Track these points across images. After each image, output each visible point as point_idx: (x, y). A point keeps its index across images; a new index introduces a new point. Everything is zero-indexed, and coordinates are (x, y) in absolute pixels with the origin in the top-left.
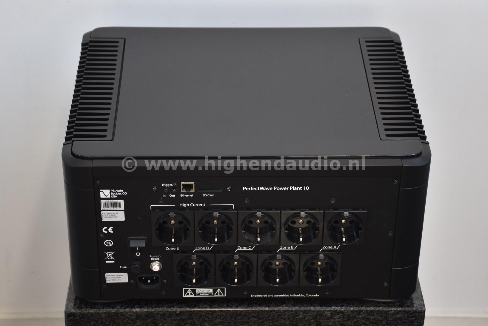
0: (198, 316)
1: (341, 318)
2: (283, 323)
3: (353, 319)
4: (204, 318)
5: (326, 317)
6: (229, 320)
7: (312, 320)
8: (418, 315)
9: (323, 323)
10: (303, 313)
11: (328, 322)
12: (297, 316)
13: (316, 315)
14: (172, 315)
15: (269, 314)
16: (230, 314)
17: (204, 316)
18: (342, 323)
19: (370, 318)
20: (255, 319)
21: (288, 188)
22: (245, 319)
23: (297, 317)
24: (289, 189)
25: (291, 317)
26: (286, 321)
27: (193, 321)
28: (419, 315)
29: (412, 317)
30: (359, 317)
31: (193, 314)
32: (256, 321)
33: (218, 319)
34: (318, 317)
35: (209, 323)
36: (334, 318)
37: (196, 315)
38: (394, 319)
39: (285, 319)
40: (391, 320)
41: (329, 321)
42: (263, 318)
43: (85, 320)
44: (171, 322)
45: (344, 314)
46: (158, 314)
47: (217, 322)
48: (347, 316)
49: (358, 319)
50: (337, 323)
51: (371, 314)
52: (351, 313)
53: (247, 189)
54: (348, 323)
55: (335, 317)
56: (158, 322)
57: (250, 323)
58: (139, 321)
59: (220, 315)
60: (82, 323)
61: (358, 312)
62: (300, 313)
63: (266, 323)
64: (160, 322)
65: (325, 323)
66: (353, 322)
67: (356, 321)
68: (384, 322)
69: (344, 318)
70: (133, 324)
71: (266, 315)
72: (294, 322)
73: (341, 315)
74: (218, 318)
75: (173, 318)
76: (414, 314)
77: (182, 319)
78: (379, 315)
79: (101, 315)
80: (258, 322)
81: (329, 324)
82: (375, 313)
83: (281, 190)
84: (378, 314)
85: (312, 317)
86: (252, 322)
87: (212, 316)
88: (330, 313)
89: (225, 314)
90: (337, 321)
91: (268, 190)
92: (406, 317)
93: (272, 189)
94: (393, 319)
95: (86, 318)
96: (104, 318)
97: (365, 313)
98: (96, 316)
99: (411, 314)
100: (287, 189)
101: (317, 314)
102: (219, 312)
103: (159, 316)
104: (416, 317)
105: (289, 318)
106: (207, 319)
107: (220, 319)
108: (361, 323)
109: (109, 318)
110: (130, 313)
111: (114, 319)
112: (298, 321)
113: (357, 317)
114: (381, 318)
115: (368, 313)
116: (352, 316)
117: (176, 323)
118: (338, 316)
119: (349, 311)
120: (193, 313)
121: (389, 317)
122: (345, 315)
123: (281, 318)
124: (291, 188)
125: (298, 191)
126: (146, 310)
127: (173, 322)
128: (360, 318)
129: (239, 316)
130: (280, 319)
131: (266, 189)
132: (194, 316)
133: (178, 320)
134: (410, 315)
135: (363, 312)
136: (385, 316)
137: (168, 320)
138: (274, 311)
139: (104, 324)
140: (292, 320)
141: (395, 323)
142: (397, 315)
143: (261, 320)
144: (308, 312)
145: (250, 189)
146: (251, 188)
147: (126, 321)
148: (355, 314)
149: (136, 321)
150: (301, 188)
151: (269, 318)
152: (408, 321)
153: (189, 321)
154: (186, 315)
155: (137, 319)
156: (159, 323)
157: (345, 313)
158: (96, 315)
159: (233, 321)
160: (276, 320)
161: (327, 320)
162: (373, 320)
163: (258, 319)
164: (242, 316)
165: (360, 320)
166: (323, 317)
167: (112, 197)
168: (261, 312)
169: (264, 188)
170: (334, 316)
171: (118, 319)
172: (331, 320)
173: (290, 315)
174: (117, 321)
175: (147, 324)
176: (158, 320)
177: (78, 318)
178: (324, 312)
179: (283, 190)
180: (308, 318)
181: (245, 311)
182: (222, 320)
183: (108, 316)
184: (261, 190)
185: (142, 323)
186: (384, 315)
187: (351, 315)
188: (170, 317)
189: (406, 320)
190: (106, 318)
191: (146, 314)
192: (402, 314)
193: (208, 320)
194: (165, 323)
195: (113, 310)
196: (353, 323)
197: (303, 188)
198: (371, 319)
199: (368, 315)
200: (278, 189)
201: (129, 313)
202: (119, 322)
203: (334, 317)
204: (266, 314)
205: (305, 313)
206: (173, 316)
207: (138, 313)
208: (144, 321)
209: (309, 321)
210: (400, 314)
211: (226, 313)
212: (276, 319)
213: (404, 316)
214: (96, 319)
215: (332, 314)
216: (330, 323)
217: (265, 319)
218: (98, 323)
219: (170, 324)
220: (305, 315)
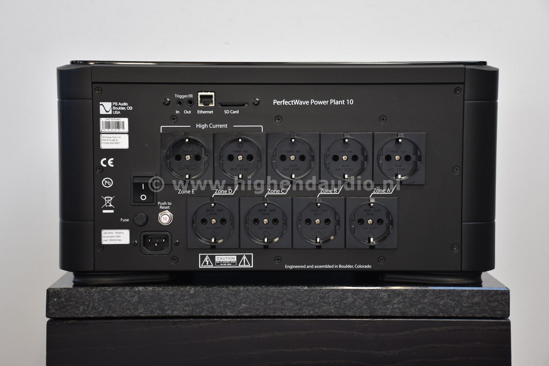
0: (218, 299)
1: (402, 302)
2: (326, 311)
3: (417, 305)
4: (226, 302)
5: (382, 301)
6: (257, 305)
7: (364, 305)
8: (501, 299)
9: (378, 311)
10: (353, 294)
11: (385, 309)
12: (345, 299)
13: (369, 298)
14: (184, 296)
15: (309, 296)
16: (258, 295)
17: (225, 298)
18: (403, 310)
19: (438, 302)
20: (291, 304)
21: (327, 101)
22: (278, 304)
23: (344, 302)
24: (329, 103)
25: (337, 301)
26: (331, 307)
27: (211, 307)
28: (503, 299)
29: (494, 302)
30: (424, 301)
31: (210, 295)
32: (292, 306)
33: (244, 304)
34: (372, 301)
35: (232, 311)
36: (392, 303)
37: (214, 297)
38: (470, 305)
39: (329, 304)
40: (466, 307)
41: (385, 307)
42: (301, 302)
43: (72, 303)
44: (183, 309)
45: (405, 296)
46: (167, 295)
47: (241, 308)
48: (410, 299)
49: (424, 305)
50: (397, 310)
51: (440, 296)
52: (414, 295)
53: (278, 103)
54: (410, 311)
55: (394, 302)
56: (166, 308)
57: (285, 310)
58: (142, 305)
59: (245, 296)
60: (68, 309)
61: (423, 293)
62: (349, 294)
63: (304, 311)
64: (168, 308)
65: (381, 310)
66: (417, 309)
67: (421, 308)
68: (458, 310)
69: (405, 302)
70: (134, 312)
71: (304, 298)
72: (341, 309)
73: (402, 298)
74: (243, 301)
75: (185, 302)
76: (496, 297)
77: (197, 303)
78: (450, 297)
79: (93, 295)
80: (295, 308)
81: (386, 313)
82: (444, 295)
83: (319, 104)
84: (448, 296)
85: (364, 302)
86: (288, 309)
87: (235, 298)
88: (386, 294)
89: (252, 295)
90: (397, 308)
91: (304, 104)
92: (486, 302)
93: (308, 102)
94: (468, 304)
95: (73, 301)
96: (97, 300)
97: (433, 294)
98: (87, 297)
99: (492, 297)
100: (327, 104)
101: (370, 296)
102: (244, 293)
103: (167, 298)
104: (498, 301)
105: (334, 303)
106: (229, 304)
107: (246, 304)
108: (427, 312)
109: (103, 301)
110: (131, 292)
111: (110, 302)
112: (347, 307)
113: (422, 301)
114: (453, 303)
115: (436, 294)
116: (415, 300)
117: (189, 310)
118: (397, 300)
119: (411, 291)
120: (211, 293)
121: (463, 301)
122: (406, 298)
123: (325, 302)
124: (331, 102)
125: (340, 105)
126: (152, 289)
127: (185, 308)
128: (425, 303)
129: (270, 300)
130: (323, 304)
131: (302, 103)
132: (212, 299)
133: (191, 304)
134: (490, 299)
135: (429, 293)
136: (458, 300)
137: (179, 305)
138: (315, 290)
139: (97, 310)
140: (338, 306)
141: (472, 311)
142: (474, 298)
143: (298, 306)
144: (358, 292)
145: (282, 103)
146: (283, 101)
147: (126, 305)
148: (418, 296)
149: (138, 306)
150: (343, 101)
151: (308, 302)
152: (488, 308)
153: (206, 307)
154: (202, 297)
155: (139, 302)
156: (167, 310)
157: (406, 294)
158: (87, 295)
159: (262, 306)
160: (318, 306)
161: (383, 306)
162: (443, 306)
163: (295, 304)
164: (274, 299)
165: (426, 306)
166: (377, 300)
167: (114, 113)
168: (298, 293)
169: (299, 102)
170: (392, 299)
171: (115, 303)
172: (389, 306)
173: (335, 298)
174: (113, 305)
175: (152, 310)
176: (166, 305)
177: (63, 299)
178: (379, 293)
179: (321, 104)
180: (359, 302)
181: (277, 291)
182: (248, 305)
183: (102, 297)
184: (295, 104)
185: (145, 309)
186: (456, 299)
187: (414, 298)
188: (182, 301)
189: (485, 306)
190: (99, 301)
191: (151, 294)
192: (480, 297)
193: (231, 305)
194: (175, 310)
195: (109, 289)
196: (418, 312)
197: (346, 102)
198: (440, 305)
199: (436, 298)
200: (316, 103)
201: (129, 293)
202: (116, 308)
203: (392, 301)
204: (305, 295)
205: (355, 295)
206: (185, 298)
207: (142, 294)
208: (149, 306)
209: (361, 308)
210: (477, 296)
211: (253, 293)
212: (317, 304)
213: (482, 300)
214: (87, 303)
215: (389, 296)
216: (388, 312)
217: (303, 303)
218: (89, 310)
219: (182, 310)
220: (355, 297)
